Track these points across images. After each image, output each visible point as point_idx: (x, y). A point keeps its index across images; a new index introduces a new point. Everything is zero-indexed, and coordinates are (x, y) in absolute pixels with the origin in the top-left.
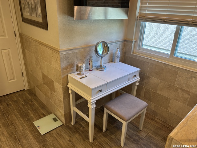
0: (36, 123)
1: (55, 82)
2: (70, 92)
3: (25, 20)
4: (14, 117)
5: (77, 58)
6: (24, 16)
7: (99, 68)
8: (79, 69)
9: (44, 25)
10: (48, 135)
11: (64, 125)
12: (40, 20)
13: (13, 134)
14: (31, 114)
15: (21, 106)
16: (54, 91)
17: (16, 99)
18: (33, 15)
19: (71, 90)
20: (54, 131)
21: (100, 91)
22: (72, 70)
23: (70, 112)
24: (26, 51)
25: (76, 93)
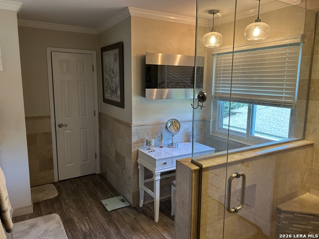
0: (104, 202)
1: (126, 158)
2: (139, 167)
3: (106, 101)
4: (83, 195)
5: (148, 134)
6: (105, 97)
7: (171, 145)
8: (148, 143)
9: (121, 105)
10: (114, 212)
11: (132, 206)
12: (119, 100)
13: (81, 208)
14: (100, 195)
15: (91, 187)
16: (124, 169)
17: (86, 181)
18: (113, 96)
19: (140, 164)
20: (121, 210)
21: (165, 163)
22: (143, 145)
23: (139, 192)
24: (103, 130)
25: (145, 168)
